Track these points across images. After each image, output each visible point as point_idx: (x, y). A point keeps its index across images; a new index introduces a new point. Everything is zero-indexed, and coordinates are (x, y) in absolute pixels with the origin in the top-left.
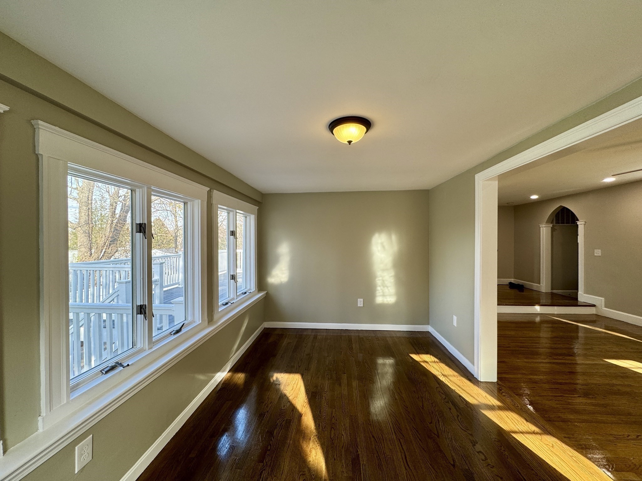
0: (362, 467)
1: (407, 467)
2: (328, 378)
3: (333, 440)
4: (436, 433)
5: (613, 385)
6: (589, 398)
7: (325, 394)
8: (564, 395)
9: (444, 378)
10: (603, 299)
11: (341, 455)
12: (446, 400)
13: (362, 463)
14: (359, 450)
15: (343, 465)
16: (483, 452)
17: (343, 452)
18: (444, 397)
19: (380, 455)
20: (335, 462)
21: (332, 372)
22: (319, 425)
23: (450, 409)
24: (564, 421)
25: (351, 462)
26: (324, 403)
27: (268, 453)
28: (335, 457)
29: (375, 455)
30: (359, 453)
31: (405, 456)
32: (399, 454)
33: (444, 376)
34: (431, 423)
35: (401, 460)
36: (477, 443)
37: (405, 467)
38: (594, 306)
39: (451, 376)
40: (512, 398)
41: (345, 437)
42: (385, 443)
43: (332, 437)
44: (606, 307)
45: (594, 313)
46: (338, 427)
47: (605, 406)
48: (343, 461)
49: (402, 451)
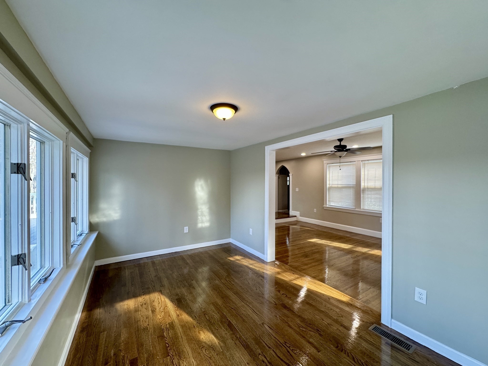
0: (235, 326)
1: (257, 315)
2: (183, 287)
3: (210, 321)
4: (261, 293)
5: (312, 250)
6: (308, 257)
7: (187, 297)
8: (300, 259)
9: (251, 266)
10: (299, 212)
11: (220, 326)
12: (258, 276)
13: (234, 324)
14: (228, 319)
15: (224, 330)
16: (284, 293)
17: (220, 324)
18: (256, 275)
19: (241, 316)
20: (218, 331)
21: (183, 282)
22: (195, 316)
23: (262, 280)
24: (304, 270)
25: (228, 327)
26: (190, 303)
27: (168, 349)
28: (217, 328)
29: (239, 317)
30: (229, 320)
31: (253, 310)
32: (250, 311)
33: (251, 265)
34: (257, 289)
35: (253, 313)
36: (280, 291)
37: (256, 315)
38: (296, 216)
39: (254, 263)
40: (284, 266)
41: (217, 316)
42: (240, 309)
43: (208, 319)
44: (300, 216)
45: (296, 220)
46: (208, 312)
47: (313, 259)
48: (223, 328)
49: (251, 309)
